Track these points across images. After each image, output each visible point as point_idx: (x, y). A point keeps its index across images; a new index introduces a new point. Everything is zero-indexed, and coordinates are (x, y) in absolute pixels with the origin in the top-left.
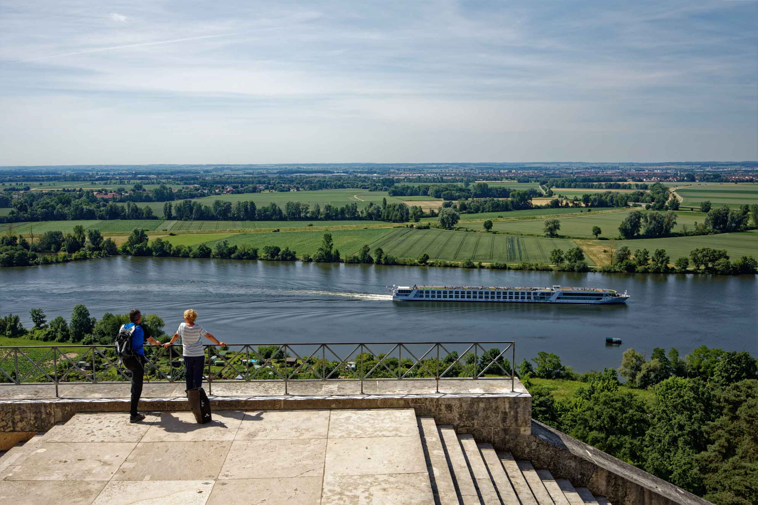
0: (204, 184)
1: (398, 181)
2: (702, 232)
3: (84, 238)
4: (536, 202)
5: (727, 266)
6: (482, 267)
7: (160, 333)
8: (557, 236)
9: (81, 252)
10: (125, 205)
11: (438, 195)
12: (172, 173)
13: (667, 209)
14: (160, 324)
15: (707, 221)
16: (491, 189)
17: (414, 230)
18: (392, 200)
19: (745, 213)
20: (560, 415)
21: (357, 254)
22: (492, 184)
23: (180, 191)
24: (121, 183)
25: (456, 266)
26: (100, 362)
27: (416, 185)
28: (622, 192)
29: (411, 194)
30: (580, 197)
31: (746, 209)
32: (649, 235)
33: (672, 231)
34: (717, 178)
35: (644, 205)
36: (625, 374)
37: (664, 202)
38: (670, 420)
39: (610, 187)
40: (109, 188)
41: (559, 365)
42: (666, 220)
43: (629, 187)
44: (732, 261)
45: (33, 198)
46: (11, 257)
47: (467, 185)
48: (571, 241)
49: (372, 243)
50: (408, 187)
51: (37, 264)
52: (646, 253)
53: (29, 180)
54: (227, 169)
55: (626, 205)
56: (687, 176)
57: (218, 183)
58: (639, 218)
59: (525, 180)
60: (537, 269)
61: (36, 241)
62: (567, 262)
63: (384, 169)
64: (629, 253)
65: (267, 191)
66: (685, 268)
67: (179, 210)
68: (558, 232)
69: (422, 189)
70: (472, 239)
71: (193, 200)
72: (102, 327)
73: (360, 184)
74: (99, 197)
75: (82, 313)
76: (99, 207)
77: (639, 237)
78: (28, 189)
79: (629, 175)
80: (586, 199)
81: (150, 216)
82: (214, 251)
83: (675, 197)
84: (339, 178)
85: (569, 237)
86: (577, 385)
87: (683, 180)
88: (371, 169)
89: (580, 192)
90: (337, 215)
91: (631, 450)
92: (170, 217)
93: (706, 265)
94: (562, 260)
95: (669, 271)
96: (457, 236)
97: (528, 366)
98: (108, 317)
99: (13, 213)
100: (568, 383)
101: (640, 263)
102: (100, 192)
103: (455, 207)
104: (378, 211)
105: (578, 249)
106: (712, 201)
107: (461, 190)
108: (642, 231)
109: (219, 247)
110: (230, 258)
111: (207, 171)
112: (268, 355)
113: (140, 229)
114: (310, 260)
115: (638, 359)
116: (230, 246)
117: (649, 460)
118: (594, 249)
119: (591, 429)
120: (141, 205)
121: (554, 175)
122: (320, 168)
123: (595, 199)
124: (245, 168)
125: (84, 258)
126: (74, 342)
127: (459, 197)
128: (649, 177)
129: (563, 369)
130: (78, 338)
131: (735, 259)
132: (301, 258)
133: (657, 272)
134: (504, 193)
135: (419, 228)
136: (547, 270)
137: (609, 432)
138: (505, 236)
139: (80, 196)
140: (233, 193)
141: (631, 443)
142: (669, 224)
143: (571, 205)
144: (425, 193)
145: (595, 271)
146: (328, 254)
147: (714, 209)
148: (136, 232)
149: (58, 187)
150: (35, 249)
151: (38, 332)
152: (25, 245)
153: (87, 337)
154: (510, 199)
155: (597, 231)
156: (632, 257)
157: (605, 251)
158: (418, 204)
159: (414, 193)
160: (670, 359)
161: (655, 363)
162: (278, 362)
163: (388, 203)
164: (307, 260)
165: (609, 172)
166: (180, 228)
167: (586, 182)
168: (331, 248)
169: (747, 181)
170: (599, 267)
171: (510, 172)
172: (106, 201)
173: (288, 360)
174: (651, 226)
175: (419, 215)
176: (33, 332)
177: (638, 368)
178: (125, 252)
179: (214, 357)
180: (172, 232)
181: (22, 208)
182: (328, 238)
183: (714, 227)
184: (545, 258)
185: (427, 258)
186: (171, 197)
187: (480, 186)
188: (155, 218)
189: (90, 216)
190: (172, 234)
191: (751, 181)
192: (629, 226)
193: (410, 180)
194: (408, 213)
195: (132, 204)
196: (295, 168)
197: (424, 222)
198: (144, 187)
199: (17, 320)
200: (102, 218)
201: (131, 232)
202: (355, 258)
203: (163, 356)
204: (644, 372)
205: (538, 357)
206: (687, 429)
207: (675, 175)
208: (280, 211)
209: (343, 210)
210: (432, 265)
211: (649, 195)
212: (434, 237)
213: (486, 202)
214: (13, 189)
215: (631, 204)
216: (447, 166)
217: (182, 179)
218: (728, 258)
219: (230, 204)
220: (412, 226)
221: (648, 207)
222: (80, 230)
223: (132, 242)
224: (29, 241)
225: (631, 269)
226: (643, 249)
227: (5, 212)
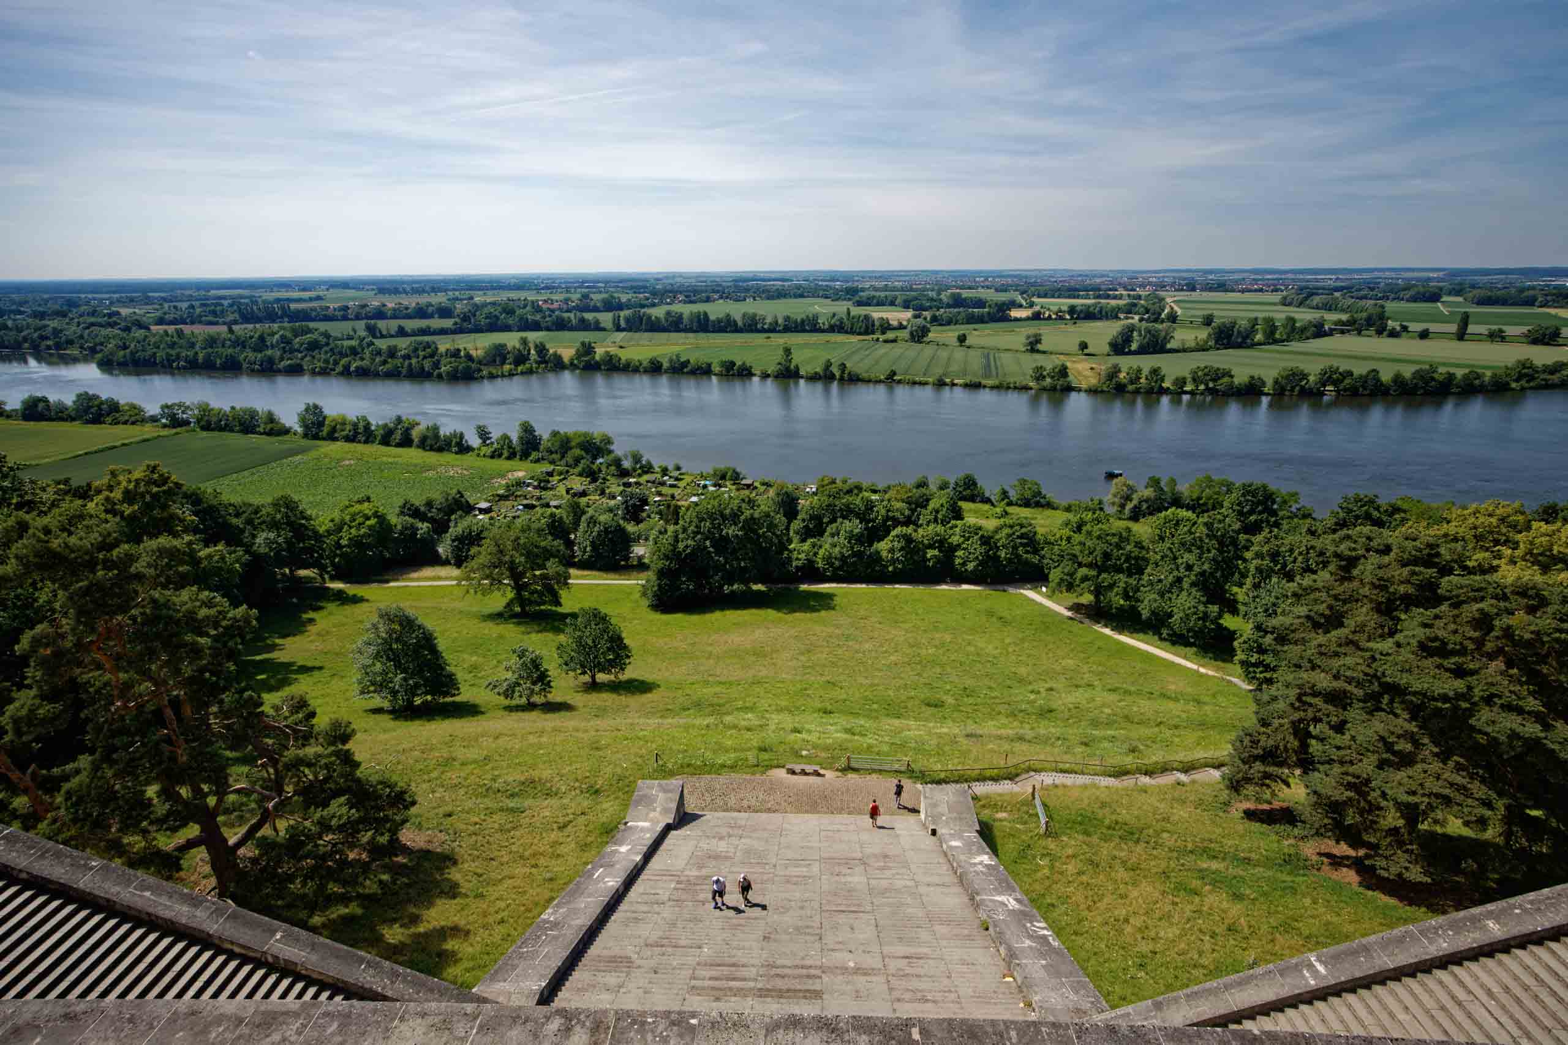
0: (654, 293)
1: (863, 290)
2: (1202, 348)
3: (529, 350)
4: (1015, 313)
5: (1231, 385)
6: (954, 385)
7: (610, 452)
8: (1038, 351)
9: (527, 366)
10: (572, 315)
11: (906, 305)
12: (621, 282)
13: (1163, 322)
14: (608, 441)
15: (1210, 335)
16: (965, 299)
17: (880, 344)
18: (857, 311)
19: (1253, 326)
20: (1043, 548)
21: (818, 370)
22: (966, 294)
23: (629, 300)
24: (568, 292)
25: (926, 383)
26: (548, 482)
27: (883, 294)
28: (1113, 302)
29: (878, 304)
30: (1065, 308)
31: (1254, 322)
32: (1142, 351)
33: (1169, 346)
34: (1222, 287)
35: (1137, 317)
36: (1113, 504)
37: (1160, 314)
38: (1175, 558)
39: (1099, 297)
40: (555, 297)
41: (1040, 493)
42: (1163, 334)
43: (1120, 297)
44: (1236, 381)
45: (477, 307)
46: (456, 370)
47: (939, 294)
48: (1053, 356)
49: (836, 358)
50: (874, 297)
51: (482, 378)
52: (1139, 371)
53: (472, 288)
55: (1117, 318)
56: (1186, 285)
57: (670, 292)
58: (1132, 332)
59: (1003, 289)
60: (1015, 388)
61: (480, 353)
62: (1048, 380)
63: (847, 277)
64: (1120, 371)
65: (721, 301)
66: (1181, 388)
67: (627, 320)
68: (1039, 347)
69: (889, 299)
70: (944, 354)
71: (643, 310)
72: (549, 444)
73: (821, 293)
74: (545, 307)
75: (527, 430)
76: (544, 317)
77: (1130, 353)
78: (471, 298)
79: (1120, 284)
80: (1072, 310)
81: (597, 327)
82: (666, 365)
83: (1172, 308)
84: (798, 287)
85: (1051, 353)
86: (1060, 517)
87: (1182, 290)
88: (834, 277)
89: (1065, 303)
90: (796, 327)
91: (1125, 589)
92: (619, 329)
93: (1206, 385)
94: (1044, 377)
95: (1163, 391)
96: (928, 351)
97: (1005, 494)
98: (555, 434)
99: (456, 324)
100: (1049, 512)
101: (1132, 382)
102: (545, 301)
103: (925, 319)
104: (842, 323)
105: (1063, 365)
106: (1216, 313)
107: (932, 300)
108: (1134, 346)
109: (671, 361)
110: (683, 373)
111: (658, 280)
112: (723, 477)
113: (587, 340)
114: (768, 376)
115: (1130, 488)
116: (682, 360)
117: (1146, 602)
118: (1080, 366)
119: (1080, 565)
120: (589, 316)
121: (1034, 284)
122: (778, 276)
123: (1081, 311)
124: (699, 276)
125: (530, 372)
126: (521, 459)
127: (931, 308)
128: (1143, 286)
129: (1044, 497)
130: (525, 455)
131: (1241, 377)
132: (758, 373)
133: (1150, 392)
134: (980, 303)
135: (886, 341)
136: (1026, 388)
137: (1102, 569)
138: (979, 352)
139: (525, 306)
140: (685, 302)
141: (1126, 583)
142: (1165, 338)
143: (1054, 316)
144: (892, 304)
145: (1079, 390)
146: (788, 369)
147: (1217, 322)
148: (583, 344)
149: (503, 296)
150: (480, 362)
151: (484, 450)
152: (469, 357)
153: (534, 455)
154: (986, 310)
155: (1084, 346)
156: (1122, 375)
157: (1092, 369)
158: (884, 315)
159: (880, 303)
160: (1166, 489)
161: (1149, 493)
162: (734, 484)
163: (852, 314)
164: (765, 376)
165: (1098, 280)
166: (631, 339)
167: (1072, 292)
168: (790, 361)
169: (1256, 291)
170: (1084, 386)
171: (986, 279)
172: (553, 311)
173: (744, 482)
174: (1146, 340)
175: (886, 327)
176: (479, 449)
177: (1128, 498)
178: (572, 366)
179: (666, 478)
180: (621, 344)
181: (465, 318)
182: (788, 351)
183: (1216, 342)
184: (1025, 375)
185: (894, 373)
186: (620, 307)
187: (953, 294)
188: (604, 329)
189: (536, 327)
190: (621, 347)
191: (1261, 290)
192: (1120, 340)
193: (876, 289)
194: (873, 325)
195: (578, 314)
196: (751, 275)
197: (890, 335)
198: (592, 296)
199: (462, 436)
200: (548, 329)
201: (578, 345)
202: (816, 373)
203: (613, 475)
204: (1135, 502)
205: (1016, 483)
206: (1196, 569)
207: (1172, 285)
208: (735, 321)
209: (803, 321)
210: (899, 382)
211: (1143, 306)
212: (901, 351)
213: (959, 313)
214: (457, 299)
215: (1122, 316)
216: (917, 273)
217: (632, 288)
218: (1232, 377)
219: (681, 314)
220: (878, 340)
221: (1141, 320)
222: (524, 341)
223: (579, 355)
224: (473, 353)
225: (1120, 389)
226: (1135, 367)
227: (448, 323)
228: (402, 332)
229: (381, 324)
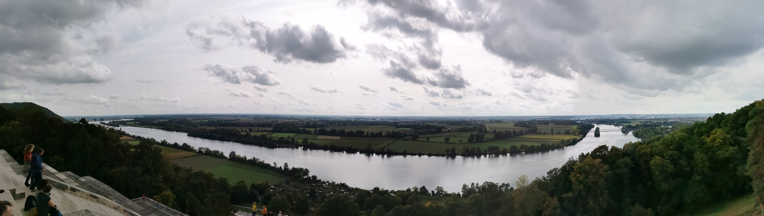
0: (329, 123)
2: (493, 140)
10: (303, 129)
12: (318, 118)
13: (483, 132)
15: (495, 136)
23: (320, 124)
24: (303, 121)
28: (470, 126)
32: (477, 142)
34: (500, 121)
40: (299, 122)
45: (278, 124)
53: (277, 118)
54: (337, 117)
55: (470, 131)
56: (491, 121)
57: (333, 122)
58: (474, 135)
59: (441, 122)
64: (469, 148)
65: (350, 126)
66: (486, 153)
67: (319, 131)
68: (449, 142)
77: (474, 142)
79: (473, 121)
80: (459, 129)
81: (310, 133)
83: (486, 128)
85: (452, 143)
92: (316, 134)
93: (493, 151)
94: (449, 152)
95: (482, 154)
102: (296, 123)
104: (390, 134)
105: (454, 147)
106: (497, 129)
111: (330, 118)
118: (459, 147)
121: (450, 121)
123: (462, 129)
124: (343, 117)
128: (479, 121)
139: (291, 125)
140: (339, 126)
142: (483, 137)
143: (454, 131)
145: (459, 155)
147: (497, 132)
149: (285, 121)
154: (436, 130)
155: (461, 141)
165: (466, 120)
167: (460, 123)
174: (478, 138)
186: (317, 127)
192: (470, 138)
198: (310, 122)
216: (410, 117)
217: (321, 120)
221: (477, 132)
226: (473, 147)
227: (271, 129)
228: (258, 131)
229: (254, 129)
